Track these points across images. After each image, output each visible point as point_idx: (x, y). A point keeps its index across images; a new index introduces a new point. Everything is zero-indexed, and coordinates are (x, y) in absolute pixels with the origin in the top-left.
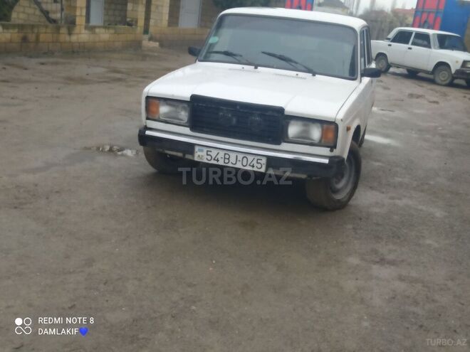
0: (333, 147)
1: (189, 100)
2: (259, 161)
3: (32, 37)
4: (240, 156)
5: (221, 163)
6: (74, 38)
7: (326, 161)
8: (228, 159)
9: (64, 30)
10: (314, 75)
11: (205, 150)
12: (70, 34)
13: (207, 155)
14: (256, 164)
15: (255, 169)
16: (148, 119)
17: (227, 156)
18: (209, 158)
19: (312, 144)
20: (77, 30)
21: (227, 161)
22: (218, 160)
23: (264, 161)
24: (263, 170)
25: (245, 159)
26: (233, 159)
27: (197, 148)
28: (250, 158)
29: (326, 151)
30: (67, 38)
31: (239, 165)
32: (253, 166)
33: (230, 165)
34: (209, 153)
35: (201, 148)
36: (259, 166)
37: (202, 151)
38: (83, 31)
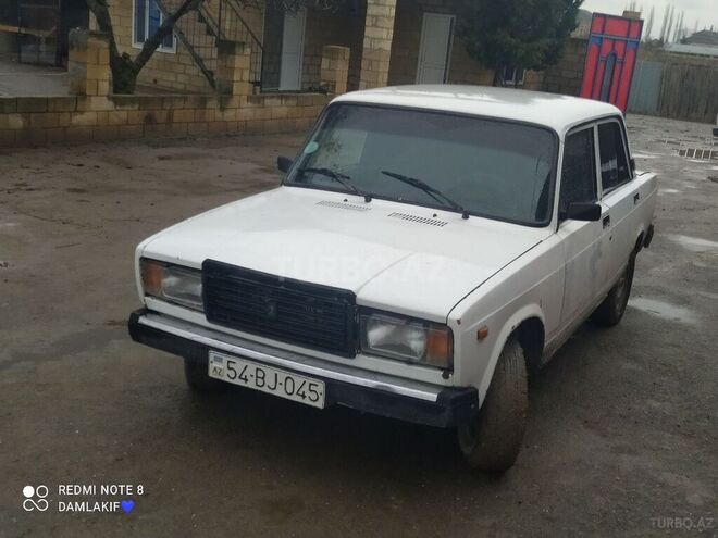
0: (448, 370)
1: (200, 268)
2: (313, 388)
3: (161, 116)
4: (282, 375)
5: (251, 384)
6: (230, 115)
7: (432, 396)
8: (263, 378)
9: (213, 104)
10: (466, 217)
11: (226, 358)
12: (223, 109)
13: (230, 369)
14: (307, 394)
15: (307, 401)
16: (147, 295)
17: (260, 374)
18: (232, 374)
19: (410, 362)
20: (234, 102)
21: (260, 382)
22: (246, 380)
23: (321, 387)
24: (320, 404)
25: (289, 380)
26: (270, 381)
27: (212, 355)
28: (299, 380)
29: (435, 376)
30: (219, 115)
31: (280, 392)
32: (304, 396)
33: (265, 389)
34: (231, 365)
35: (219, 355)
36: (314, 396)
37: (220, 360)
38: (245, 104)
